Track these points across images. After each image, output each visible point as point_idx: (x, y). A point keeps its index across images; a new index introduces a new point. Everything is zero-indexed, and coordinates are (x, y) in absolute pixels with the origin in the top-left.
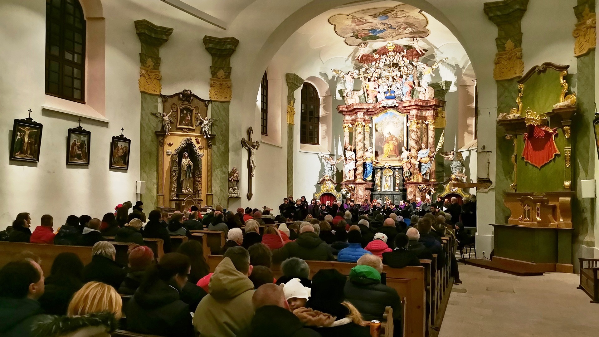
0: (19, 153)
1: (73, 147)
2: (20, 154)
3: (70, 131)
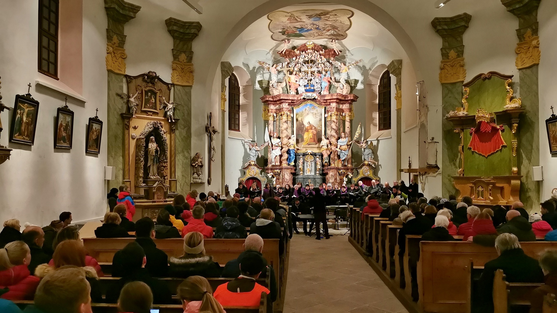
0: (17, 134)
1: (60, 129)
2: (18, 136)
3: (59, 110)
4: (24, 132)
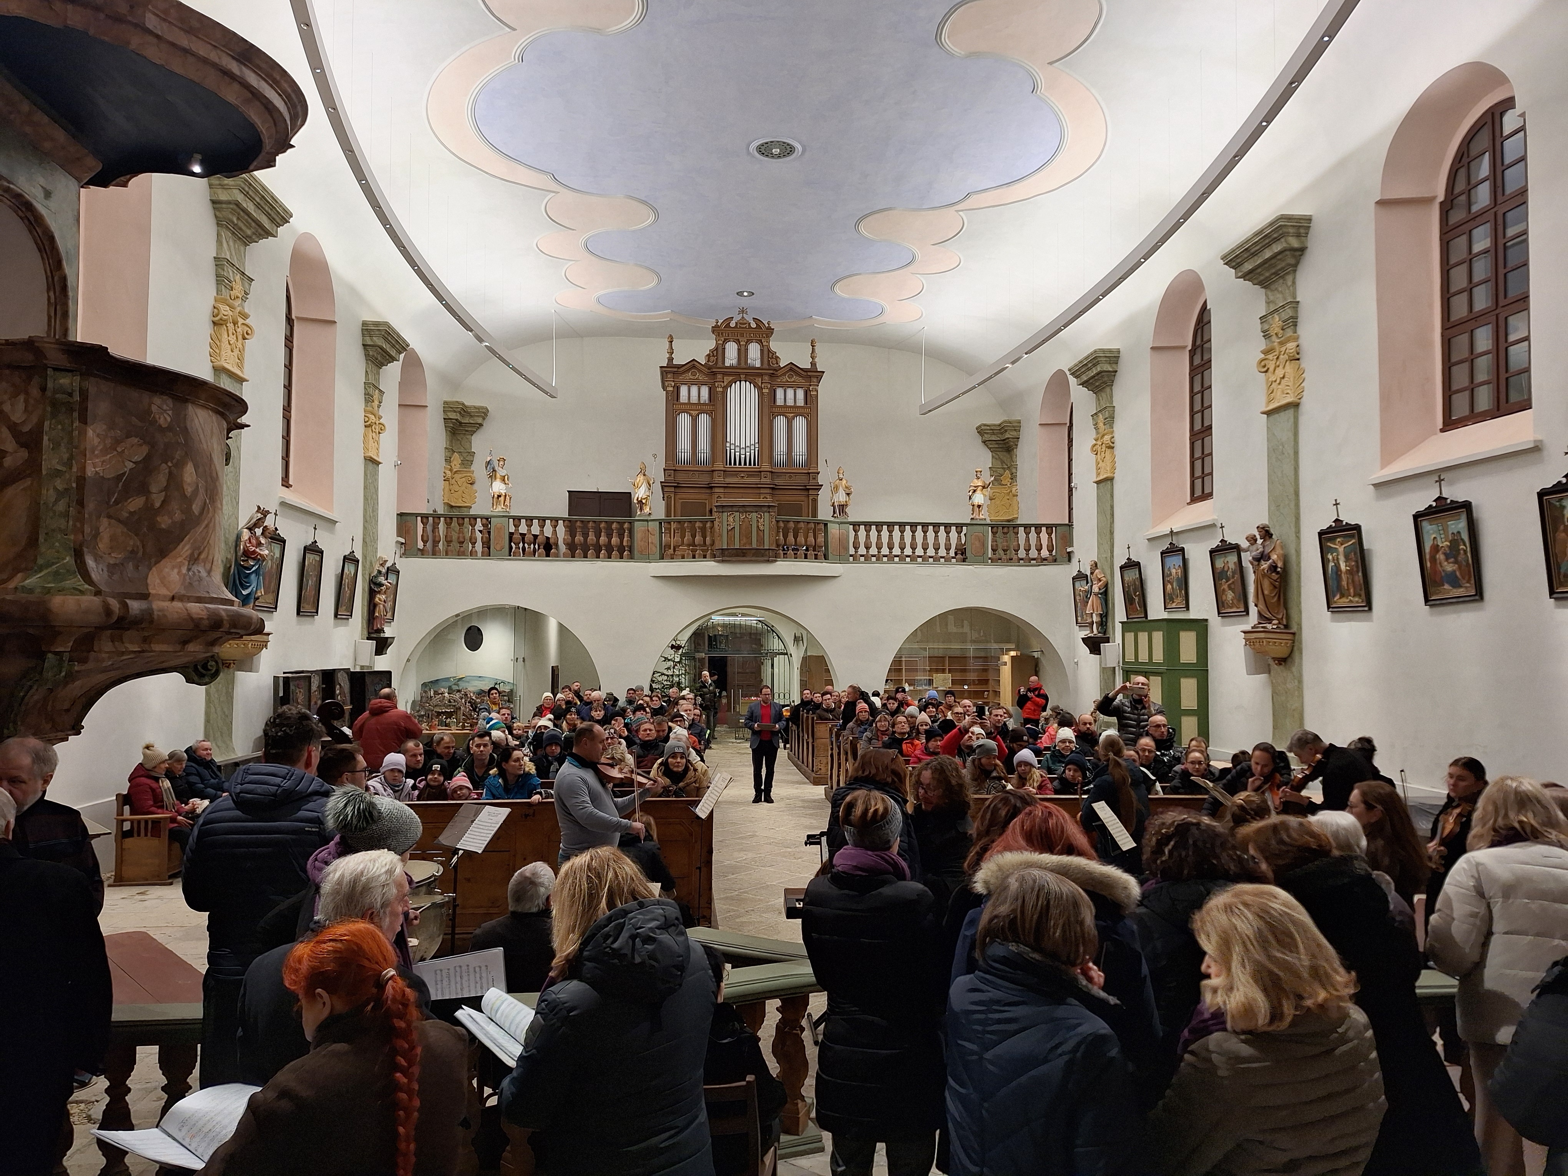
1: (1433, 559)
2: (1340, 599)
3: (1417, 517)
4: (1348, 589)
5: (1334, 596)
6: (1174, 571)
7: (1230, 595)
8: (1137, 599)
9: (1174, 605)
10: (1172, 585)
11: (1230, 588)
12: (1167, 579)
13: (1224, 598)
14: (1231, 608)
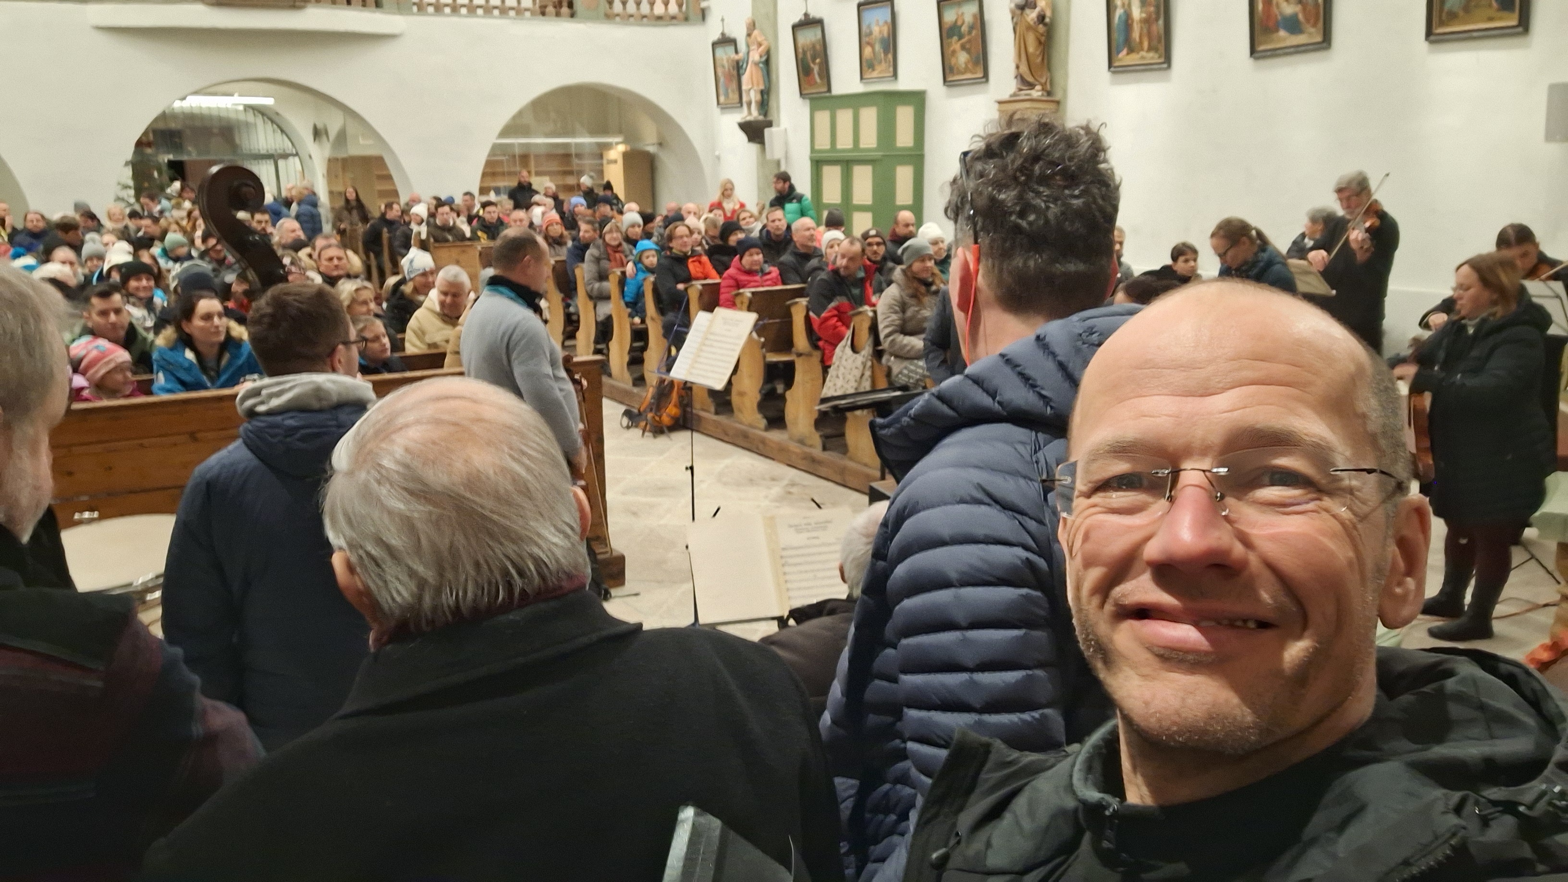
4: (1141, 42)
5: (1118, 53)
6: (876, 30)
7: (962, 58)
8: (816, 69)
9: (875, 74)
10: (873, 46)
11: (963, 47)
12: (865, 39)
13: (953, 61)
14: (963, 73)
